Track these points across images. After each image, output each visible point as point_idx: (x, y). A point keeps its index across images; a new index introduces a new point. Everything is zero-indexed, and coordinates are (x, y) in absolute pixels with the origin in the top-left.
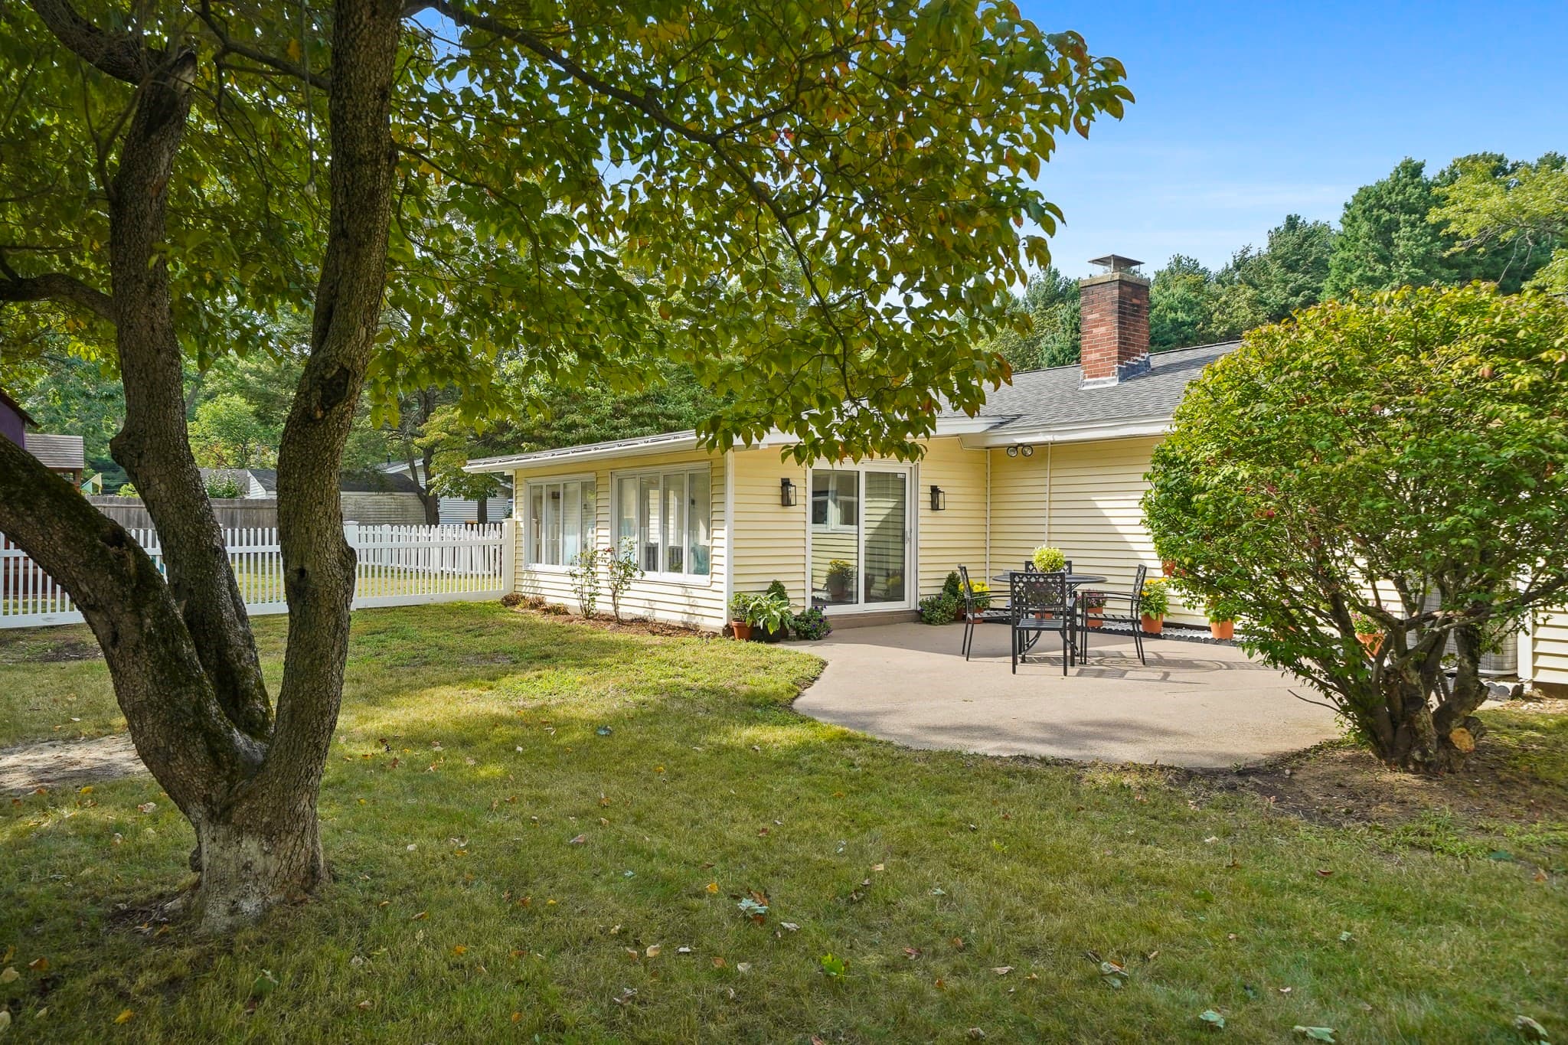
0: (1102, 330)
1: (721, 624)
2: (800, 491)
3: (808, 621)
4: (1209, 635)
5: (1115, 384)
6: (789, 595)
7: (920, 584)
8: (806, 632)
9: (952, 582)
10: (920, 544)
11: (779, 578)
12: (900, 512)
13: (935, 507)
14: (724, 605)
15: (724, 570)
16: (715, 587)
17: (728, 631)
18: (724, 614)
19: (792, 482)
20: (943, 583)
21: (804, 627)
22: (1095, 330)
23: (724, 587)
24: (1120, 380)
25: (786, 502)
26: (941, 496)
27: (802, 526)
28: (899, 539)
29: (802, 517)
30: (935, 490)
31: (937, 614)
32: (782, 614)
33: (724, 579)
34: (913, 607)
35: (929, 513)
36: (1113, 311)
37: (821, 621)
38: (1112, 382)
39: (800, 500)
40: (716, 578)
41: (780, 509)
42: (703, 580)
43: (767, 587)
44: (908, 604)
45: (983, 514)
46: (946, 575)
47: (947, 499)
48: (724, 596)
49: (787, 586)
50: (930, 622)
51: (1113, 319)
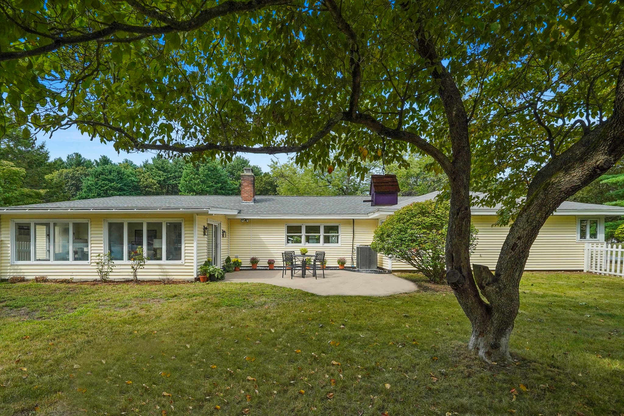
0: (248, 188)
1: (192, 278)
7: (221, 260)
9: (229, 259)
10: (221, 248)
14: (194, 270)
15: (193, 258)
16: (187, 264)
17: (196, 280)
18: (194, 274)
20: (224, 260)
23: (194, 264)
33: (194, 261)
35: (222, 238)
36: (252, 184)
38: (252, 203)
40: (188, 261)
41: (203, 236)
42: (178, 262)
43: (203, 263)
48: (194, 267)
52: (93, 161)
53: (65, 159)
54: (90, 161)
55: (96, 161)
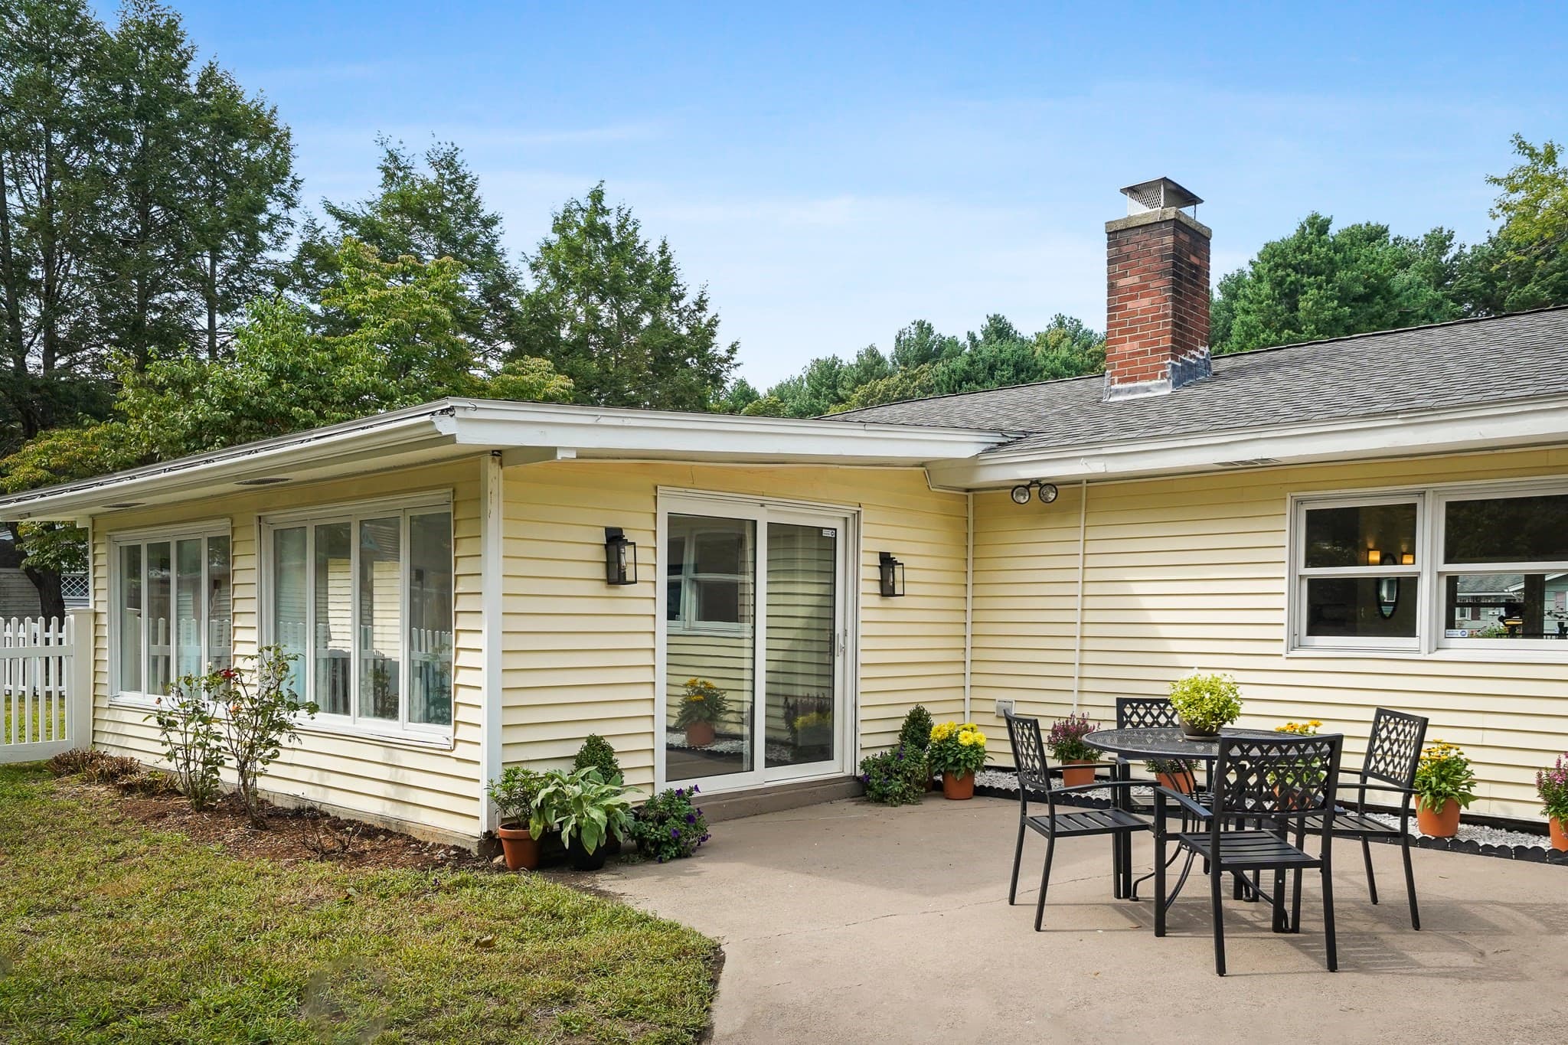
0: (1145, 302)
1: (477, 829)
2: (644, 555)
3: (661, 820)
4: (1545, 844)
5: (1167, 391)
6: (622, 763)
7: (863, 728)
8: (657, 844)
9: (917, 724)
10: (863, 658)
11: (598, 730)
12: (827, 602)
13: (887, 590)
14: (480, 791)
15: (480, 716)
16: (461, 751)
17: (490, 842)
18: (481, 809)
19: (628, 536)
20: (899, 725)
21: (653, 831)
22: (1130, 304)
23: (479, 753)
24: (1175, 385)
25: (615, 576)
26: (898, 570)
27: (646, 624)
28: (826, 647)
29: (647, 607)
30: (887, 562)
31: (897, 786)
32: (609, 811)
33: (480, 735)
34: (848, 772)
35: (876, 601)
36: (1164, 272)
37: (690, 819)
38: (1160, 388)
39: (644, 573)
40: (463, 732)
41: (601, 589)
42: (436, 734)
43: (576, 749)
44: (841, 765)
45: (959, 604)
46: (906, 711)
47: (909, 576)
48: (481, 772)
49: (616, 745)
50: (882, 799)
51: (1161, 285)
52: (963, 339)
53: (887, 350)
54: (953, 342)
55: (972, 337)
